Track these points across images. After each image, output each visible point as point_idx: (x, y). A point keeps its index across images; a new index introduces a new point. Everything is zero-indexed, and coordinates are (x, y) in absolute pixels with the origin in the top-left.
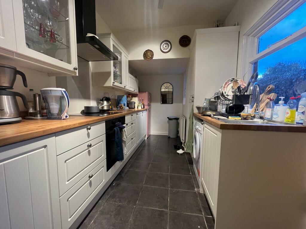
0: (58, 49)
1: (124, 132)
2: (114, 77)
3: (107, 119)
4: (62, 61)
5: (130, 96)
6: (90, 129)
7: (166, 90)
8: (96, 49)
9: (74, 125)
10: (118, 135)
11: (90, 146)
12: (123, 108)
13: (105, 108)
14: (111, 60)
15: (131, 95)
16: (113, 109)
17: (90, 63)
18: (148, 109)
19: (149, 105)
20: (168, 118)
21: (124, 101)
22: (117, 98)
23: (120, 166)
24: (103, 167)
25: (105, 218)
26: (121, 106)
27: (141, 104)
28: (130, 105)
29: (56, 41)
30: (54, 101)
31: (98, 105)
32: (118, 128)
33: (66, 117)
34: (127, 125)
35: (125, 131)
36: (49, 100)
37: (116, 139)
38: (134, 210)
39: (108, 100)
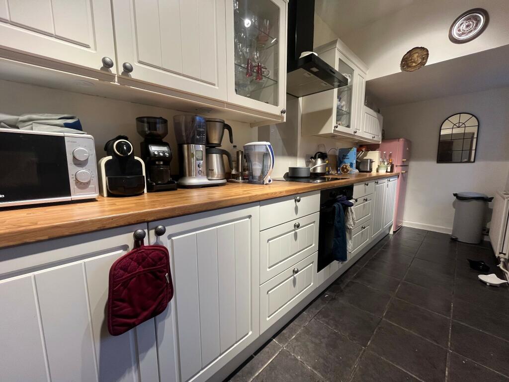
0: (264, 87)
1: (350, 213)
2: (337, 115)
3: (323, 188)
4: (267, 103)
5: (364, 149)
6: (299, 201)
7: (456, 131)
8: (312, 75)
9: (281, 192)
10: (339, 217)
11: (297, 226)
12: (348, 170)
13: (319, 170)
14: (333, 88)
15: (365, 146)
16: (330, 173)
17: (300, 99)
18: (402, 173)
19: (405, 166)
20: (455, 195)
21: (352, 157)
22: (337, 154)
23: (338, 269)
24: (312, 263)
25: (312, 342)
26: (345, 167)
27: (386, 163)
28: (362, 166)
29: (263, 77)
30: (257, 159)
31: (307, 165)
32: (340, 204)
33: (270, 181)
34: (356, 201)
35: (353, 211)
36: (252, 159)
37: (336, 222)
38: (362, 354)
39: (323, 156)
